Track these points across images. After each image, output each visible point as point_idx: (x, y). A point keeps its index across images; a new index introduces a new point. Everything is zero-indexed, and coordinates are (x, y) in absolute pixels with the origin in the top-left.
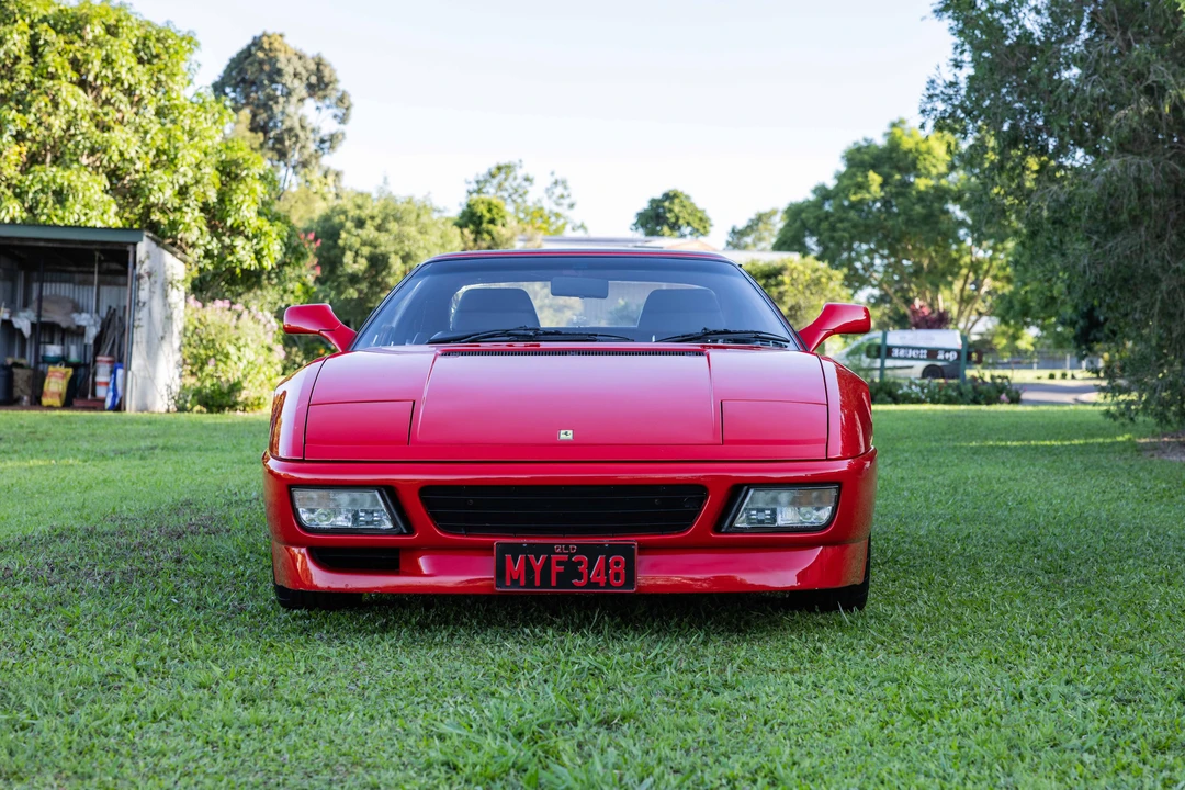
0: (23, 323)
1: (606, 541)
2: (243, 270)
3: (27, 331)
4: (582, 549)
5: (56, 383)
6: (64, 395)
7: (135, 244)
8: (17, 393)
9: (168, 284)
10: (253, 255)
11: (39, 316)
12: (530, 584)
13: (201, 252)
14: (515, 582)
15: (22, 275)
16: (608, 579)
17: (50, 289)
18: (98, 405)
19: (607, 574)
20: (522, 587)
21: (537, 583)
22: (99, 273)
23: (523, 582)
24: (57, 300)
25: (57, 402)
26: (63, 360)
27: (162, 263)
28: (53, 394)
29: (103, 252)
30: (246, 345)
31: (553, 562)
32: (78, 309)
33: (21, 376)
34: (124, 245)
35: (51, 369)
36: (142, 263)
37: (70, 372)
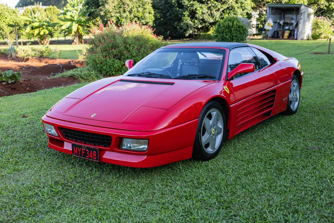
0: (282, 23)
5: (286, 34)
6: (288, 36)
7: (301, 7)
8: (279, 36)
9: (309, 15)
11: (284, 21)
12: (78, 155)
14: (75, 154)
15: (283, 13)
16: (93, 157)
17: (287, 16)
18: (293, 38)
22: (295, 12)
24: (288, 18)
25: (286, 38)
26: (289, 29)
28: (286, 36)
29: (296, 8)
30: (325, 26)
31: (82, 151)
32: (292, 19)
33: (280, 33)
34: (299, 7)
35: (286, 31)
36: (302, 10)
37: (289, 32)
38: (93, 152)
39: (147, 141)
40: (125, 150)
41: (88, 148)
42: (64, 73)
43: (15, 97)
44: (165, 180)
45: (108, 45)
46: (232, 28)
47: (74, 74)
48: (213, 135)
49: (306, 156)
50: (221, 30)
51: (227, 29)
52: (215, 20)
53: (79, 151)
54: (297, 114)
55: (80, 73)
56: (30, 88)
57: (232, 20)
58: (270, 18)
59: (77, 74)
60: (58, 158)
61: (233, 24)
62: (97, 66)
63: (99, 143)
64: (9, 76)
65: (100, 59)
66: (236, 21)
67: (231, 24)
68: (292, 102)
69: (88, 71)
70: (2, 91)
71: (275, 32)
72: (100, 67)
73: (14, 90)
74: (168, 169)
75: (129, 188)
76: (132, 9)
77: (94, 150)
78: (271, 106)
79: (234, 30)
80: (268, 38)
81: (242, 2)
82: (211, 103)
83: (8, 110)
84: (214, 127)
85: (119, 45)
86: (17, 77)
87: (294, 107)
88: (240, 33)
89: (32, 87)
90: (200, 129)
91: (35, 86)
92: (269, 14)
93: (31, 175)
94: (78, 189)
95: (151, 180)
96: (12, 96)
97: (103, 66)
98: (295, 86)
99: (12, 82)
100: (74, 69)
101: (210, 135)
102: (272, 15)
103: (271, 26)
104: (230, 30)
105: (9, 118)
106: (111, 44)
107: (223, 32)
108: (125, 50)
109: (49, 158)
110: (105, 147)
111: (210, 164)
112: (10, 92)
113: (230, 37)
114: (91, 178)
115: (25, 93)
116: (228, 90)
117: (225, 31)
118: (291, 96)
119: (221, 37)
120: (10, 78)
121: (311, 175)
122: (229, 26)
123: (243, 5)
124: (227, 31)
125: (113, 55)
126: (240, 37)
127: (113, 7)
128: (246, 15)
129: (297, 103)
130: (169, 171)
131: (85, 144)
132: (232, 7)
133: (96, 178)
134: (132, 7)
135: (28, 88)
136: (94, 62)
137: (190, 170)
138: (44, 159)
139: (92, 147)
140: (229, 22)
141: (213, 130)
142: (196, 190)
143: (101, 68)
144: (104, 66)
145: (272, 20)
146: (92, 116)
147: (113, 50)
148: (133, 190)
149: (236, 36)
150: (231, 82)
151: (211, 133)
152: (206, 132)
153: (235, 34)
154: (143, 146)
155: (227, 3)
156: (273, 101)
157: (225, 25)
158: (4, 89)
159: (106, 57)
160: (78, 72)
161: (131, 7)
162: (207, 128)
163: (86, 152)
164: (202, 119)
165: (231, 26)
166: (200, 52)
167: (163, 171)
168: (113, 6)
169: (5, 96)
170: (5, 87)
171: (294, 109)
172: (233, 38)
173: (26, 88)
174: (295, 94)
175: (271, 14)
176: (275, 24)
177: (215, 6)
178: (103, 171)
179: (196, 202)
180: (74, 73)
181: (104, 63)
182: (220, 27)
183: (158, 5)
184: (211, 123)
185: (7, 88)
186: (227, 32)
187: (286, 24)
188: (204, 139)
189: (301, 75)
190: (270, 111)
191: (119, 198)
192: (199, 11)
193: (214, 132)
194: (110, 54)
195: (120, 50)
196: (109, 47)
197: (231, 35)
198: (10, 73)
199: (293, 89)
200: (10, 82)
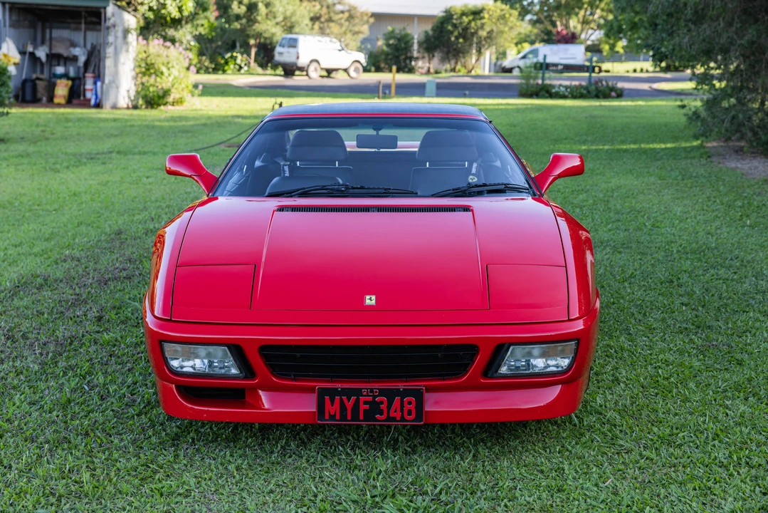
0: (42, 53)
1: (401, 386)
2: (171, 19)
3: (44, 58)
4: (382, 392)
5: (62, 90)
6: (67, 97)
7: (105, 8)
8: (39, 95)
9: (126, 32)
10: (177, 9)
11: (50, 49)
12: (343, 418)
13: (146, 7)
14: (332, 417)
15: (40, 24)
16: (402, 415)
17: (56, 33)
18: (86, 104)
19: (402, 411)
20: (337, 421)
21: (349, 418)
22: (85, 23)
23: (338, 417)
24: (61, 40)
25: (63, 101)
26: (66, 76)
27: (122, 19)
28: (60, 96)
29: (86, 12)
30: (173, 67)
31: (361, 403)
32: (73, 45)
33: (41, 85)
34: (100, 8)
35: (59, 81)
36: (109, 19)
37: (70, 83)
38: (402, 400)
39: (574, 343)
53: (350, 404)
58: (7, 39)
71: (24, 82)
77: (406, 392)
92: (5, 26)
102: (12, 30)
103: (15, 64)
146: (370, 303)
163: (375, 404)
175: (10, 26)
176: (24, 56)
187: (54, 58)
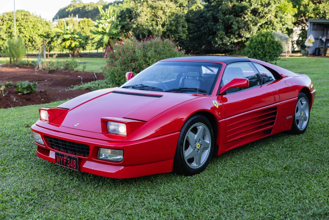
3: (324, 41)
8: (321, 53)
11: (327, 37)
15: (326, 29)
16: (73, 166)
28: (328, 53)
31: (64, 159)
33: (322, 50)
38: (73, 161)
39: (122, 151)
40: (102, 159)
41: (69, 157)
42: (81, 86)
43: (27, 108)
44: (141, 192)
45: (127, 58)
46: (265, 44)
47: (91, 87)
48: (198, 149)
49: (296, 176)
50: (253, 45)
51: (259, 45)
52: (252, 35)
53: (62, 159)
54: (305, 134)
55: (97, 85)
56: (45, 99)
57: (265, 36)
58: (311, 35)
59: (94, 87)
60: (45, 167)
61: (266, 39)
62: (115, 79)
63: (80, 153)
64: (25, 87)
65: (118, 72)
66: (270, 36)
67: (265, 40)
68: (299, 121)
69: (106, 84)
70: (17, 101)
71: (316, 49)
72: (118, 80)
73: (28, 101)
74: (148, 182)
75: (102, 198)
76: (165, 22)
77: (74, 159)
78: (272, 123)
79: (267, 46)
80: (309, 55)
81: (281, 17)
82: (196, 117)
83: (15, 119)
84: (199, 142)
85: (138, 59)
86: (33, 88)
87: (301, 126)
88: (274, 49)
89: (47, 99)
90: (182, 142)
91: (50, 98)
92: (310, 30)
93: (13, 181)
94: (53, 197)
95: (127, 192)
96: (25, 107)
97: (121, 79)
98: (304, 105)
99: (28, 92)
100: (92, 82)
101: (194, 150)
103: (312, 43)
104: (263, 46)
105: (12, 127)
106: (130, 57)
107: (256, 48)
108: (145, 64)
109: (37, 167)
110: (84, 156)
111: (193, 179)
112: (24, 103)
113: (262, 53)
114: (69, 187)
115: (39, 104)
116: (217, 104)
117: (257, 47)
118: (297, 115)
119: (253, 53)
120: (26, 89)
121: (291, 194)
122: (262, 41)
123: (283, 20)
124: (260, 46)
125: (132, 68)
126: (274, 53)
127: (146, 21)
128: (286, 30)
129: (305, 123)
130: (148, 183)
131: (67, 153)
132: (271, 22)
133: (74, 187)
134: (166, 20)
135: (43, 99)
136: (113, 75)
137: (169, 184)
138: (32, 167)
139: (73, 156)
140: (262, 37)
141: (198, 144)
142: (169, 203)
143: (119, 82)
144: (123, 79)
145: (313, 36)
146: (75, 125)
147: (133, 64)
148: (105, 201)
149: (269, 52)
150: (224, 96)
151: (195, 147)
152: (190, 146)
153: (268, 50)
154: (119, 157)
155: (265, 17)
156: (274, 118)
157: (258, 40)
158: (19, 99)
159: (124, 70)
160: (96, 84)
161: (164, 20)
162: (191, 141)
163: (67, 161)
164: (185, 133)
165: (264, 41)
166: (205, 66)
167: (142, 183)
168: (146, 19)
169: (18, 107)
170: (20, 98)
171: (301, 128)
172: (266, 54)
173: (41, 100)
174: (303, 113)
175: (313, 30)
176: (317, 40)
177: (253, 21)
178: (84, 181)
179: (163, 214)
180: (91, 85)
181: (122, 76)
182: (253, 42)
183: (193, 19)
184: (195, 138)
185: (22, 98)
186: (259, 48)
187: (328, 41)
188: (187, 153)
189: (311, 94)
190: (271, 129)
191: (89, 207)
192: (235, 25)
193: (199, 146)
194: (129, 67)
195: (139, 64)
196: (128, 60)
197: (264, 51)
198: (26, 84)
199: (301, 107)
200: (25, 93)
